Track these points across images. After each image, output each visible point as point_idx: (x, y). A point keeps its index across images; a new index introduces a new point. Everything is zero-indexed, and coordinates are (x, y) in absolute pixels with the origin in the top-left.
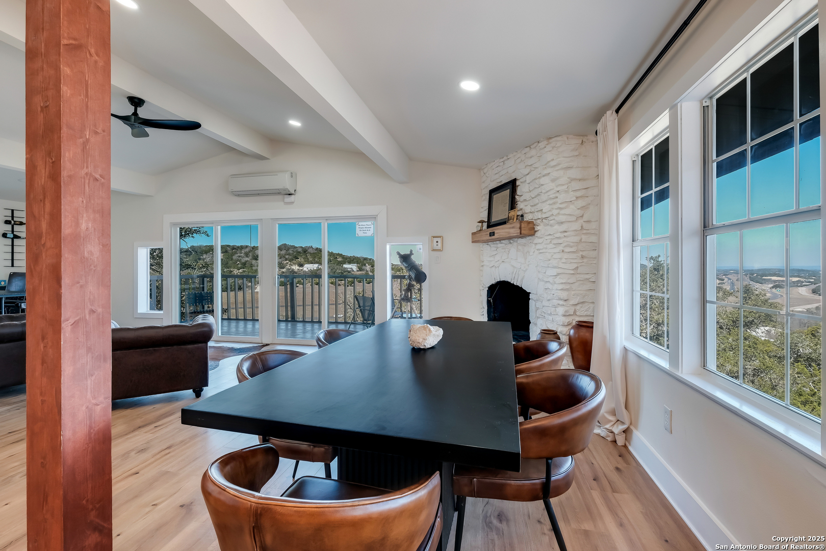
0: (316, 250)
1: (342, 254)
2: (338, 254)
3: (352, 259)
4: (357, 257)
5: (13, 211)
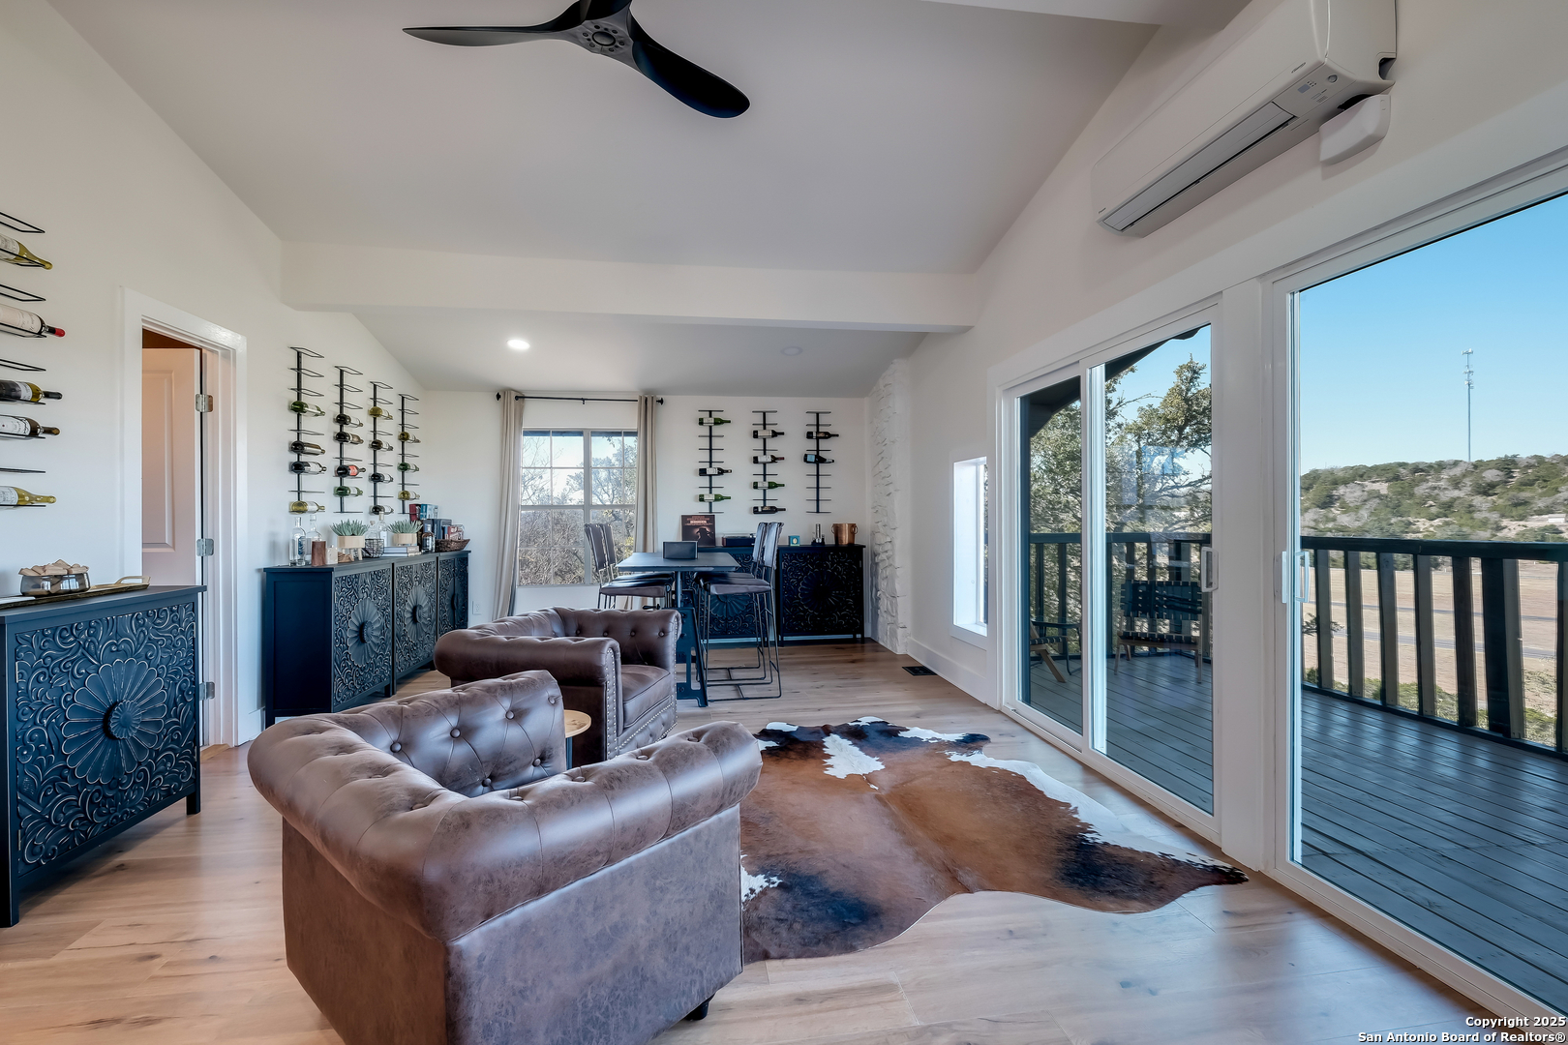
5: (818, 414)
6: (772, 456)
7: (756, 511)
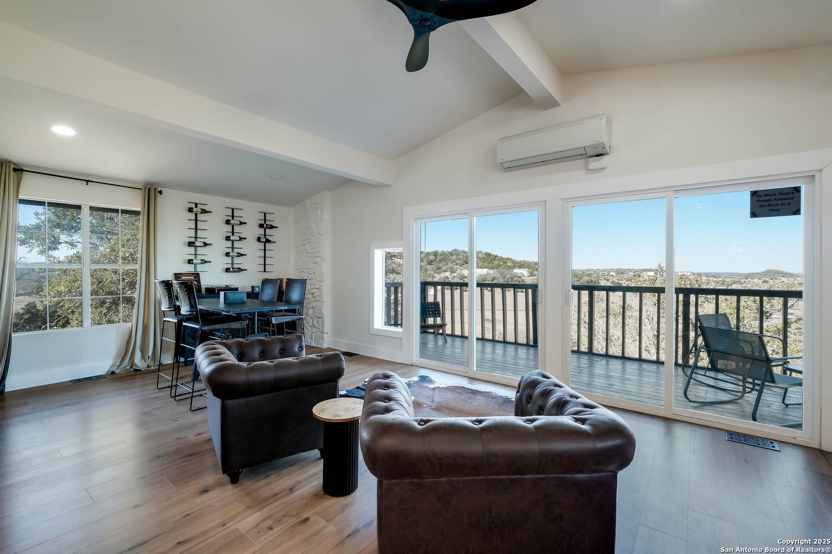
0: (485, 255)
1: (511, 259)
2: (508, 259)
3: (522, 264)
4: (528, 262)
5: (265, 214)
6: (240, 237)
7: (227, 270)
